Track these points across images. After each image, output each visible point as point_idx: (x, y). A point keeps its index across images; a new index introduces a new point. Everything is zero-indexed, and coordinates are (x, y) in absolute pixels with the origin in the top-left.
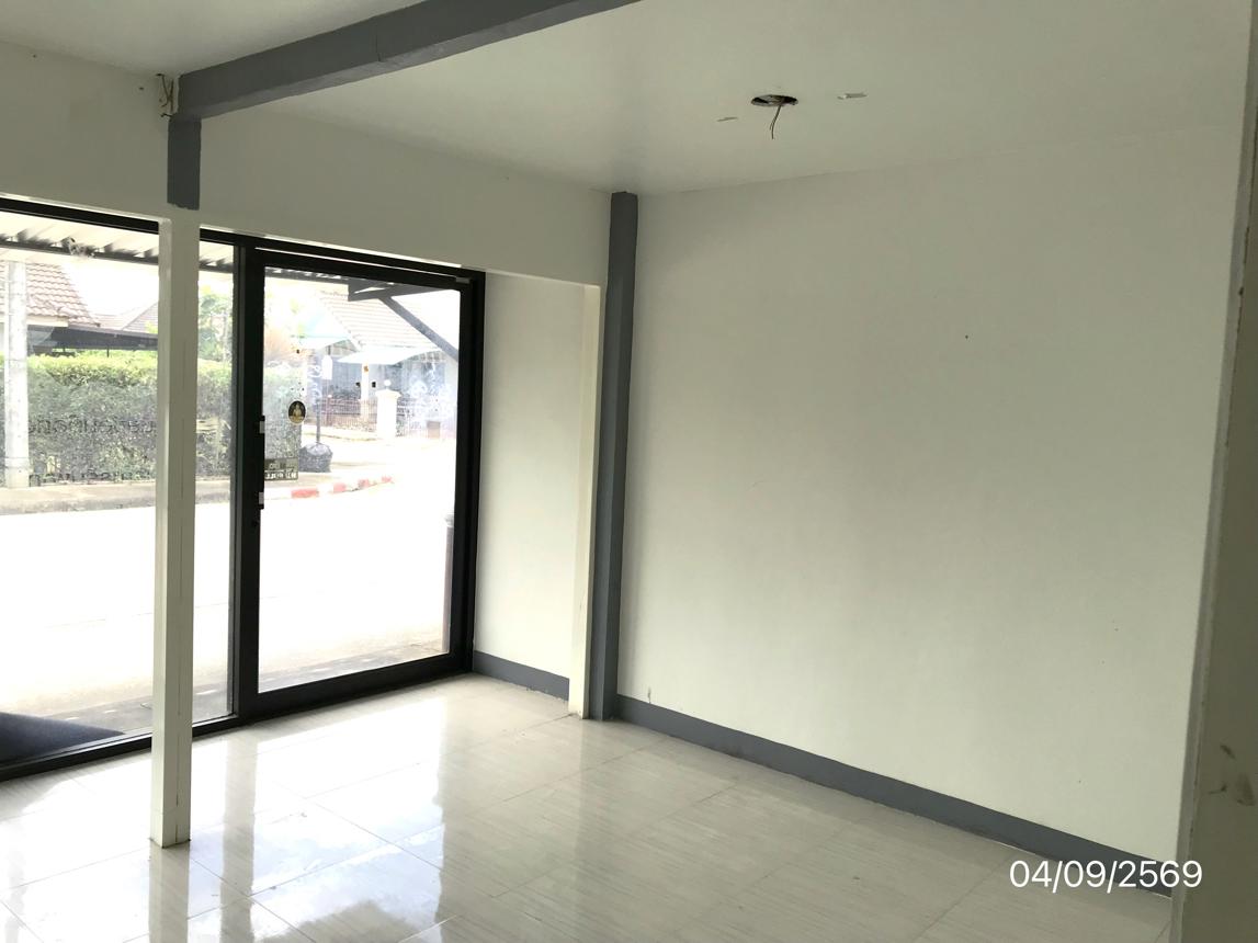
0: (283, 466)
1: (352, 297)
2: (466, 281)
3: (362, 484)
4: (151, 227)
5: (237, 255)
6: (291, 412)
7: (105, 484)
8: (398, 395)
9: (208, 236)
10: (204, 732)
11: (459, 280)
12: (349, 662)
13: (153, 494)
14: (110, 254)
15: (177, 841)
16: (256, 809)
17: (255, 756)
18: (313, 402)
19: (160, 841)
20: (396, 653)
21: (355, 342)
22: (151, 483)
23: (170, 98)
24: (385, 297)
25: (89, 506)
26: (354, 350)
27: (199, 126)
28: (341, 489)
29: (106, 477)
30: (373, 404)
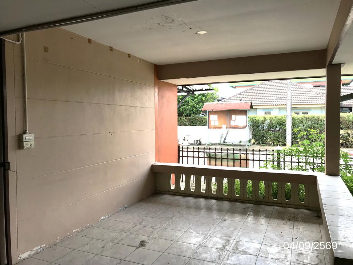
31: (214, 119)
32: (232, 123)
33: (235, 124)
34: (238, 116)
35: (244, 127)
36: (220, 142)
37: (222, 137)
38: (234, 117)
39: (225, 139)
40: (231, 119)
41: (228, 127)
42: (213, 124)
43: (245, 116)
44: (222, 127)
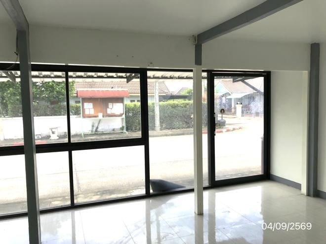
0: (219, 125)
1: (234, 81)
2: (265, 74)
3: (234, 129)
4: (191, 71)
5: (208, 75)
6: (221, 111)
7: (174, 130)
8: (241, 105)
9: (204, 71)
10: (205, 188)
11: (263, 74)
12: (235, 175)
13: (193, 132)
14: (179, 78)
15: (200, 213)
16: (216, 209)
17: (215, 196)
18: (226, 109)
19: (197, 213)
20: (247, 173)
21: (230, 93)
22: (192, 129)
23: (195, 40)
24: (243, 81)
25: (172, 135)
26: (230, 95)
27: (201, 46)
28: (228, 131)
29: (174, 128)
30: (235, 108)
31: (89, 108)
32: (109, 111)
33: (112, 112)
34: (114, 104)
35: (121, 115)
36: (92, 132)
37: (93, 126)
38: (110, 105)
39: (97, 128)
40: (107, 107)
41: (105, 115)
42: (87, 112)
43: (122, 104)
44: (98, 116)
